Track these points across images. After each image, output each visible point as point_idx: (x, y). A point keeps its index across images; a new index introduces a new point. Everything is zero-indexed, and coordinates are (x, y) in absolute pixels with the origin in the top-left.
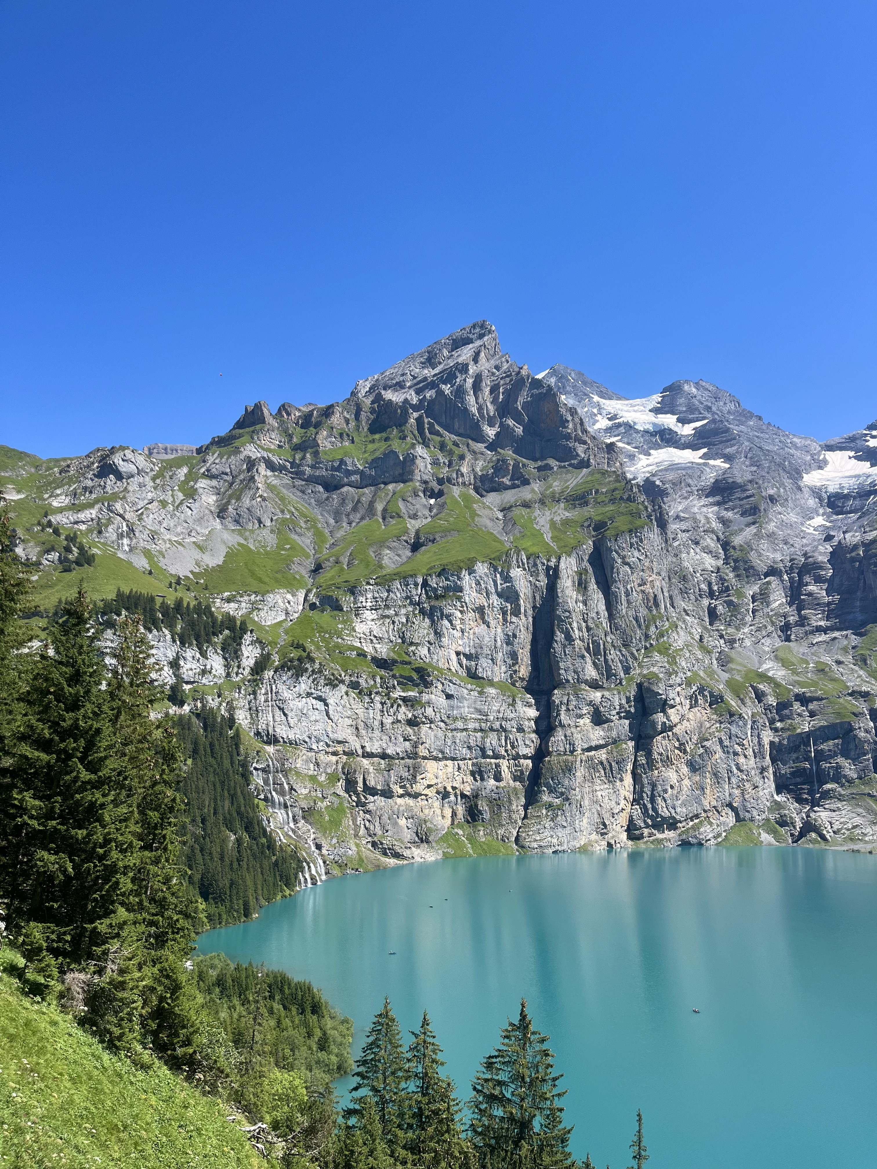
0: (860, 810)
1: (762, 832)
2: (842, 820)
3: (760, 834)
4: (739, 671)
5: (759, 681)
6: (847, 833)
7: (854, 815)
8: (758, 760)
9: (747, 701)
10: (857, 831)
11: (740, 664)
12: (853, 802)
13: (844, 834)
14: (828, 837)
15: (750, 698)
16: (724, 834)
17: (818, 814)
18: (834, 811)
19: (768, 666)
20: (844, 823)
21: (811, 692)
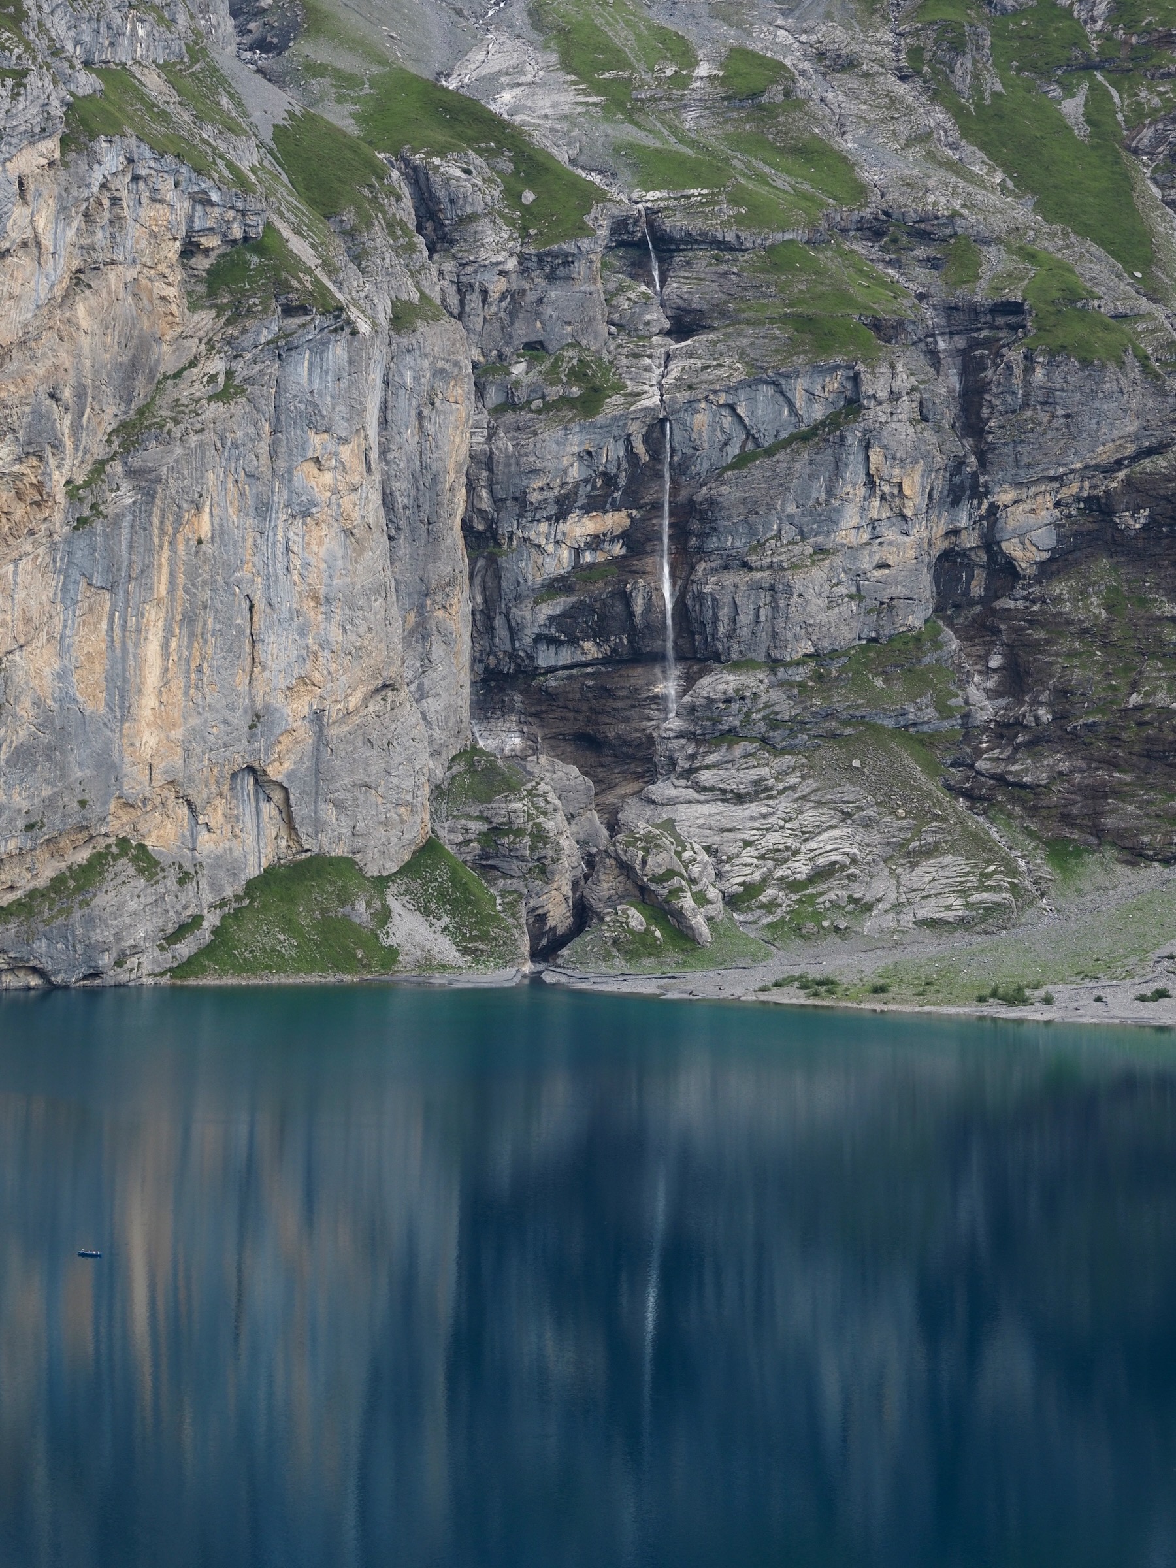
0: (853, 793)
1: (395, 905)
2: (771, 841)
3: (384, 916)
4: (346, 80)
5: (441, 137)
6: (787, 900)
7: (825, 817)
8: (404, 549)
9: (378, 238)
10: (834, 892)
11: (356, 45)
12: (831, 753)
13: (770, 907)
14: (699, 922)
15: (392, 225)
16: (211, 920)
17: (666, 813)
18: (740, 799)
19: (496, 63)
20: (778, 856)
21: (690, 209)
